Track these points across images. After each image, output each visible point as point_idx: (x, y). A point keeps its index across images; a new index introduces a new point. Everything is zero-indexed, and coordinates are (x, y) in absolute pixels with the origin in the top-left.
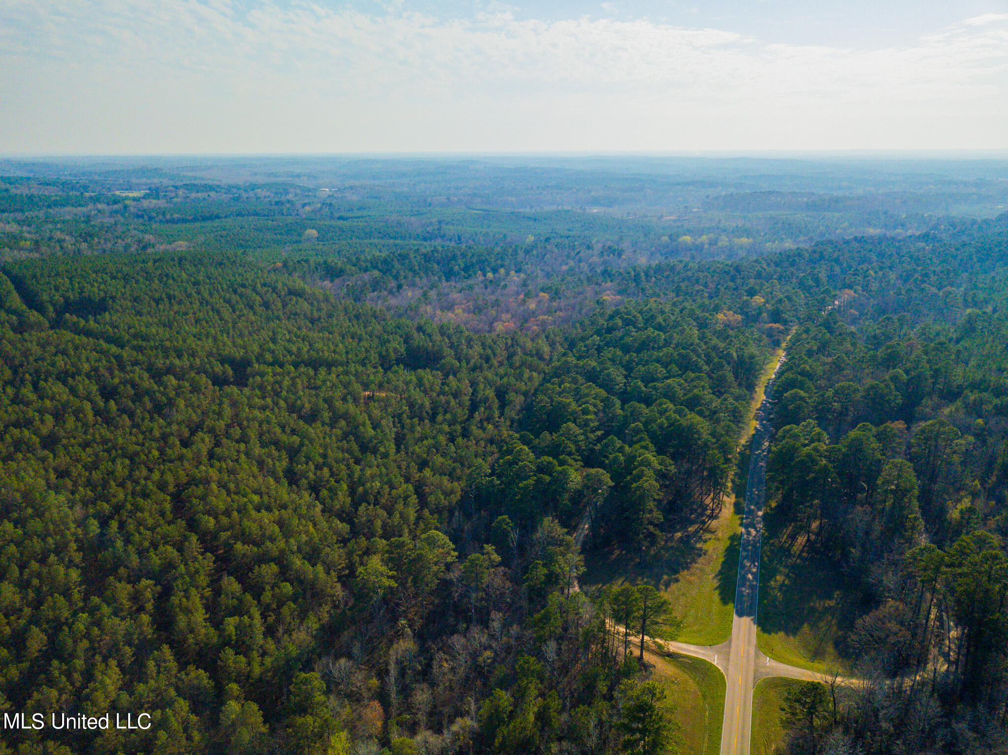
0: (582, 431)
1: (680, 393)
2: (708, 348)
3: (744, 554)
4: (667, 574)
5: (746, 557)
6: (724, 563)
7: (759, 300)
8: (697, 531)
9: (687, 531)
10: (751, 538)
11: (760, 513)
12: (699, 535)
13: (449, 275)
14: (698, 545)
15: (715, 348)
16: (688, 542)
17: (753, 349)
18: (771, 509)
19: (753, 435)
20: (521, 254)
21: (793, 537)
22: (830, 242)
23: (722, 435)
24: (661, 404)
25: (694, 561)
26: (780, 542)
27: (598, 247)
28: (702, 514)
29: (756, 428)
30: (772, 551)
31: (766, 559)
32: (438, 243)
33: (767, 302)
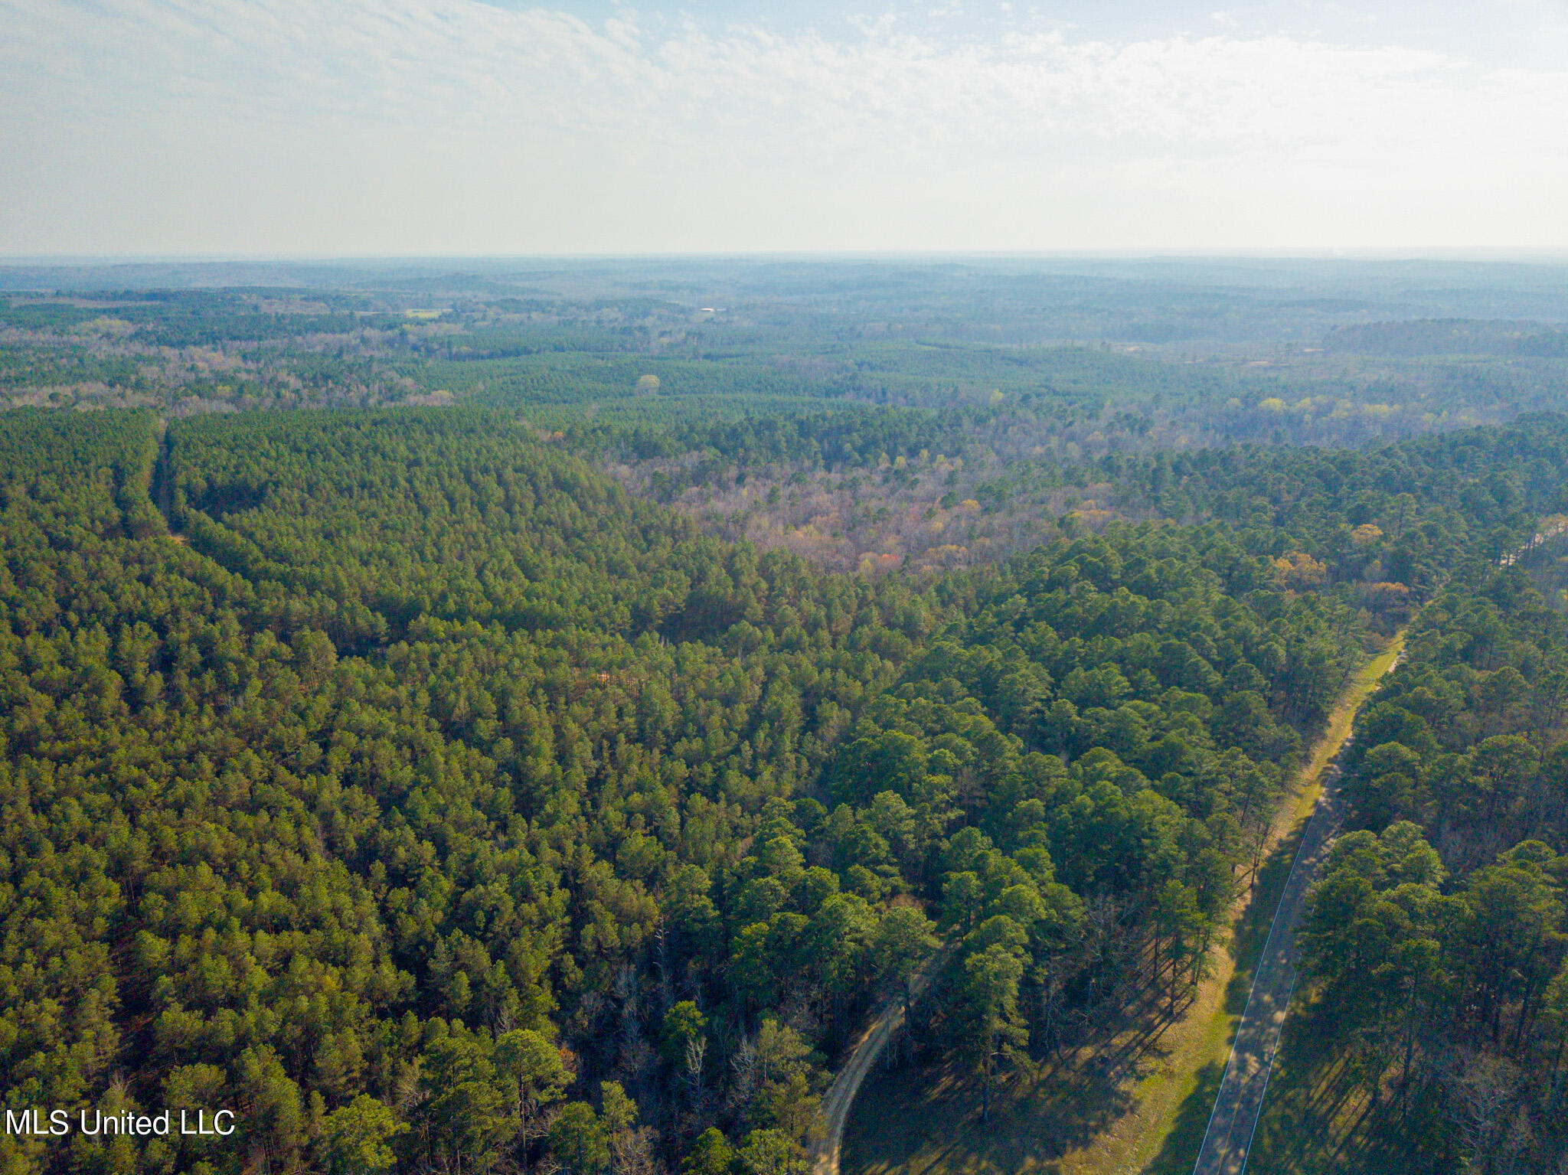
0: (912, 811)
1: (1143, 736)
2: (1228, 636)
3: (1219, 1121)
4: (1037, 1155)
5: (1222, 1132)
6: (1170, 1138)
7: (1371, 531)
8: (1128, 1049)
9: (1107, 1046)
10: (1244, 1080)
11: (1280, 1016)
12: (1131, 1058)
13: (833, 457)
14: (1123, 1087)
15: (1243, 637)
16: (1103, 1074)
17: (1325, 643)
18: (1308, 1008)
19: (1308, 819)
20: (967, 424)
21: (1341, 1089)
22: (1548, 415)
23: (1205, 844)
24: (1095, 759)
25: (1104, 1125)
26: (1309, 1099)
27: (1108, 413)
28: (1151, 1005)
29: (1317, 803)
30: (1284, 1120)
31: (1267, 1141)
32: (848, 398)
33: (1384, 538)
